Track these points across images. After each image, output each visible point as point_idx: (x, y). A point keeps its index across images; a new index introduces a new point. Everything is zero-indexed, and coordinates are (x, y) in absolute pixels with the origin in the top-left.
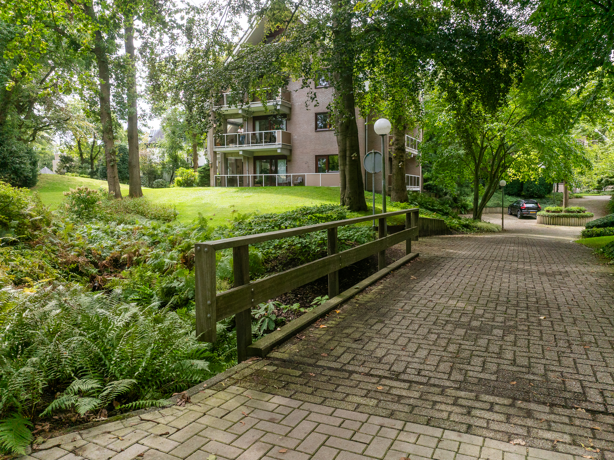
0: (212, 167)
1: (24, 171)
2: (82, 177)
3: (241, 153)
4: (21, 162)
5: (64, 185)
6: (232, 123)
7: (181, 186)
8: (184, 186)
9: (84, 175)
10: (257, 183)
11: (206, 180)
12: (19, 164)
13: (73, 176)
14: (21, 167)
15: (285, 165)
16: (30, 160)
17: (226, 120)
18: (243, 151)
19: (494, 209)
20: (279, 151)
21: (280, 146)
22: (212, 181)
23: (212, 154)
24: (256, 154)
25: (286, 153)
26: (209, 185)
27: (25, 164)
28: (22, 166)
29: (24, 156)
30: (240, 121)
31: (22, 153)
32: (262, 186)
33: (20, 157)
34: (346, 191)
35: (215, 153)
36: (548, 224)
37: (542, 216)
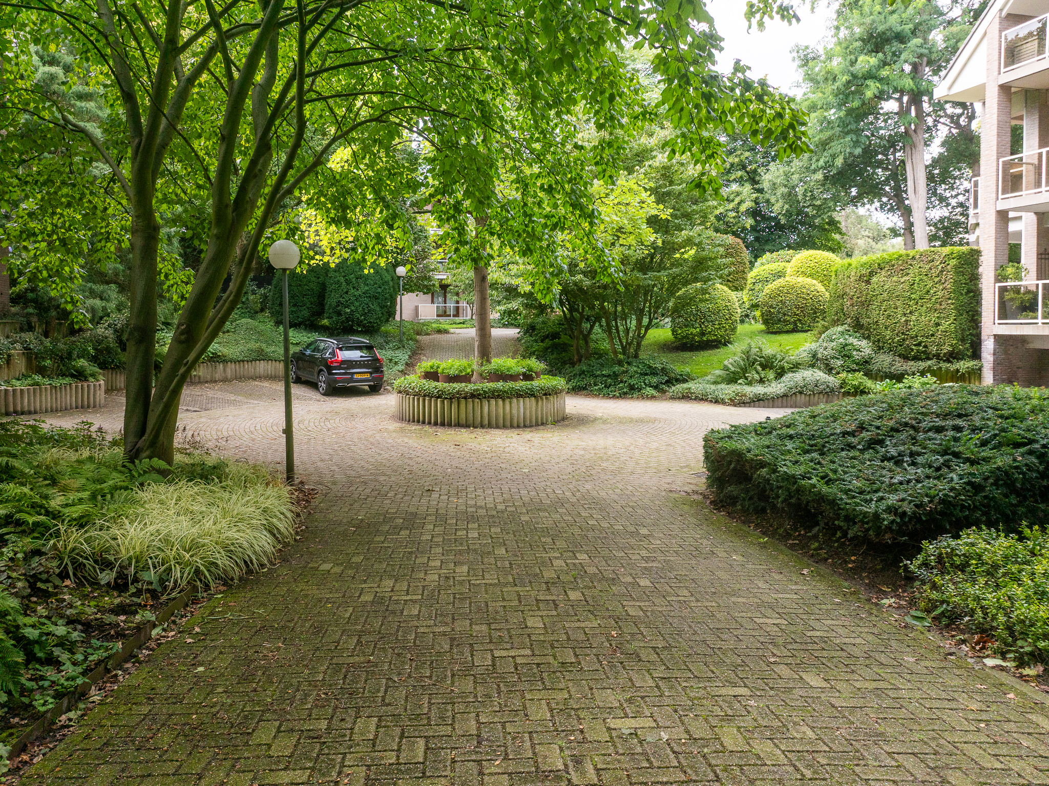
19: (249, 368)
36: (443, 424)
37: (417, 394)
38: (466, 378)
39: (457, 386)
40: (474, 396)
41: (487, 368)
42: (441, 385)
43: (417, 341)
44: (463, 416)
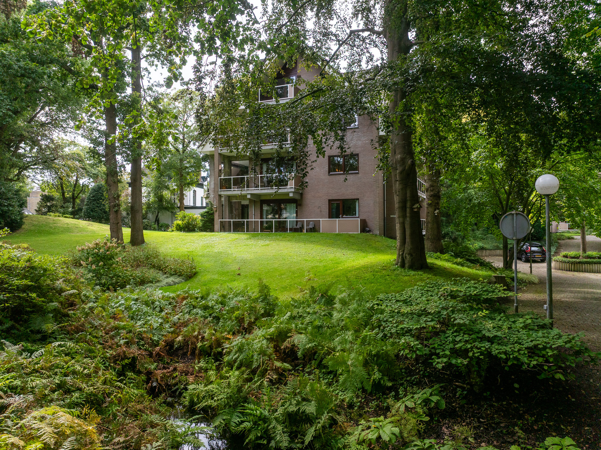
0: (216, 211)
1: (12, 214)
2: (65, 217)
3: (249, 196)
4: (9, 204)
5: (51, 228)
6: (236, 166)
7: (181, 231)
8: (184, 231)
9: (67, 215)
10: (267, 228)
11: (210, 224)
12: (7, 206)
13: (56, 216)
14: (9, 210)
15: (295, 210)
16: (19, 202)
17: (231, 161)
18: (251, 194)
20: (291, 195)
21: (293, 190)
22: (217, 226)
23: (217, 197)
24: (263, 198)
25: (297, 197)
26: (212, 230)
27: (13, 206)
28: (11, 209)
29: (12, 198)
30: (246, 163)
31: (10, 195)
32: (272, 231)
33: (8, 199)
34: (406, 246)
35: (220, 196)
36: (569, 271)
37: (561, 262)
38: (578, 258)
39: (574, 260)
40: (580, 263)
41: (585, 255)
42: (568, 259)
43: (558, 243)
44: (576, 268)
